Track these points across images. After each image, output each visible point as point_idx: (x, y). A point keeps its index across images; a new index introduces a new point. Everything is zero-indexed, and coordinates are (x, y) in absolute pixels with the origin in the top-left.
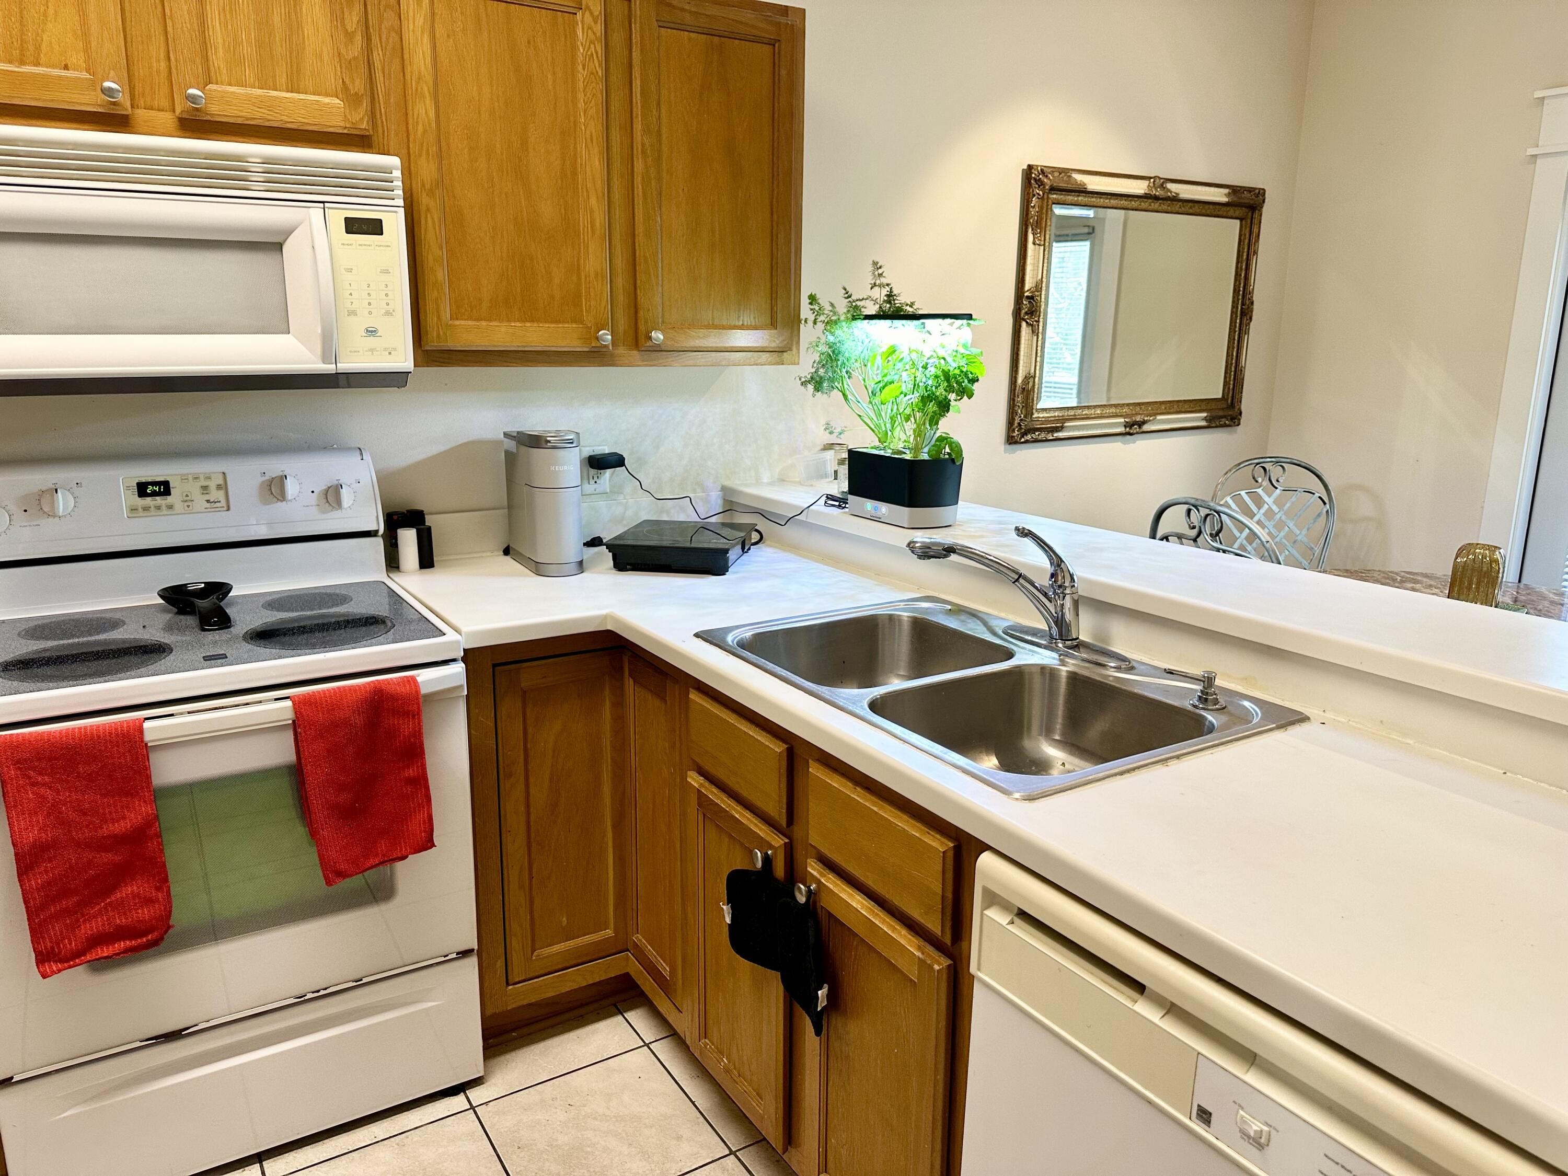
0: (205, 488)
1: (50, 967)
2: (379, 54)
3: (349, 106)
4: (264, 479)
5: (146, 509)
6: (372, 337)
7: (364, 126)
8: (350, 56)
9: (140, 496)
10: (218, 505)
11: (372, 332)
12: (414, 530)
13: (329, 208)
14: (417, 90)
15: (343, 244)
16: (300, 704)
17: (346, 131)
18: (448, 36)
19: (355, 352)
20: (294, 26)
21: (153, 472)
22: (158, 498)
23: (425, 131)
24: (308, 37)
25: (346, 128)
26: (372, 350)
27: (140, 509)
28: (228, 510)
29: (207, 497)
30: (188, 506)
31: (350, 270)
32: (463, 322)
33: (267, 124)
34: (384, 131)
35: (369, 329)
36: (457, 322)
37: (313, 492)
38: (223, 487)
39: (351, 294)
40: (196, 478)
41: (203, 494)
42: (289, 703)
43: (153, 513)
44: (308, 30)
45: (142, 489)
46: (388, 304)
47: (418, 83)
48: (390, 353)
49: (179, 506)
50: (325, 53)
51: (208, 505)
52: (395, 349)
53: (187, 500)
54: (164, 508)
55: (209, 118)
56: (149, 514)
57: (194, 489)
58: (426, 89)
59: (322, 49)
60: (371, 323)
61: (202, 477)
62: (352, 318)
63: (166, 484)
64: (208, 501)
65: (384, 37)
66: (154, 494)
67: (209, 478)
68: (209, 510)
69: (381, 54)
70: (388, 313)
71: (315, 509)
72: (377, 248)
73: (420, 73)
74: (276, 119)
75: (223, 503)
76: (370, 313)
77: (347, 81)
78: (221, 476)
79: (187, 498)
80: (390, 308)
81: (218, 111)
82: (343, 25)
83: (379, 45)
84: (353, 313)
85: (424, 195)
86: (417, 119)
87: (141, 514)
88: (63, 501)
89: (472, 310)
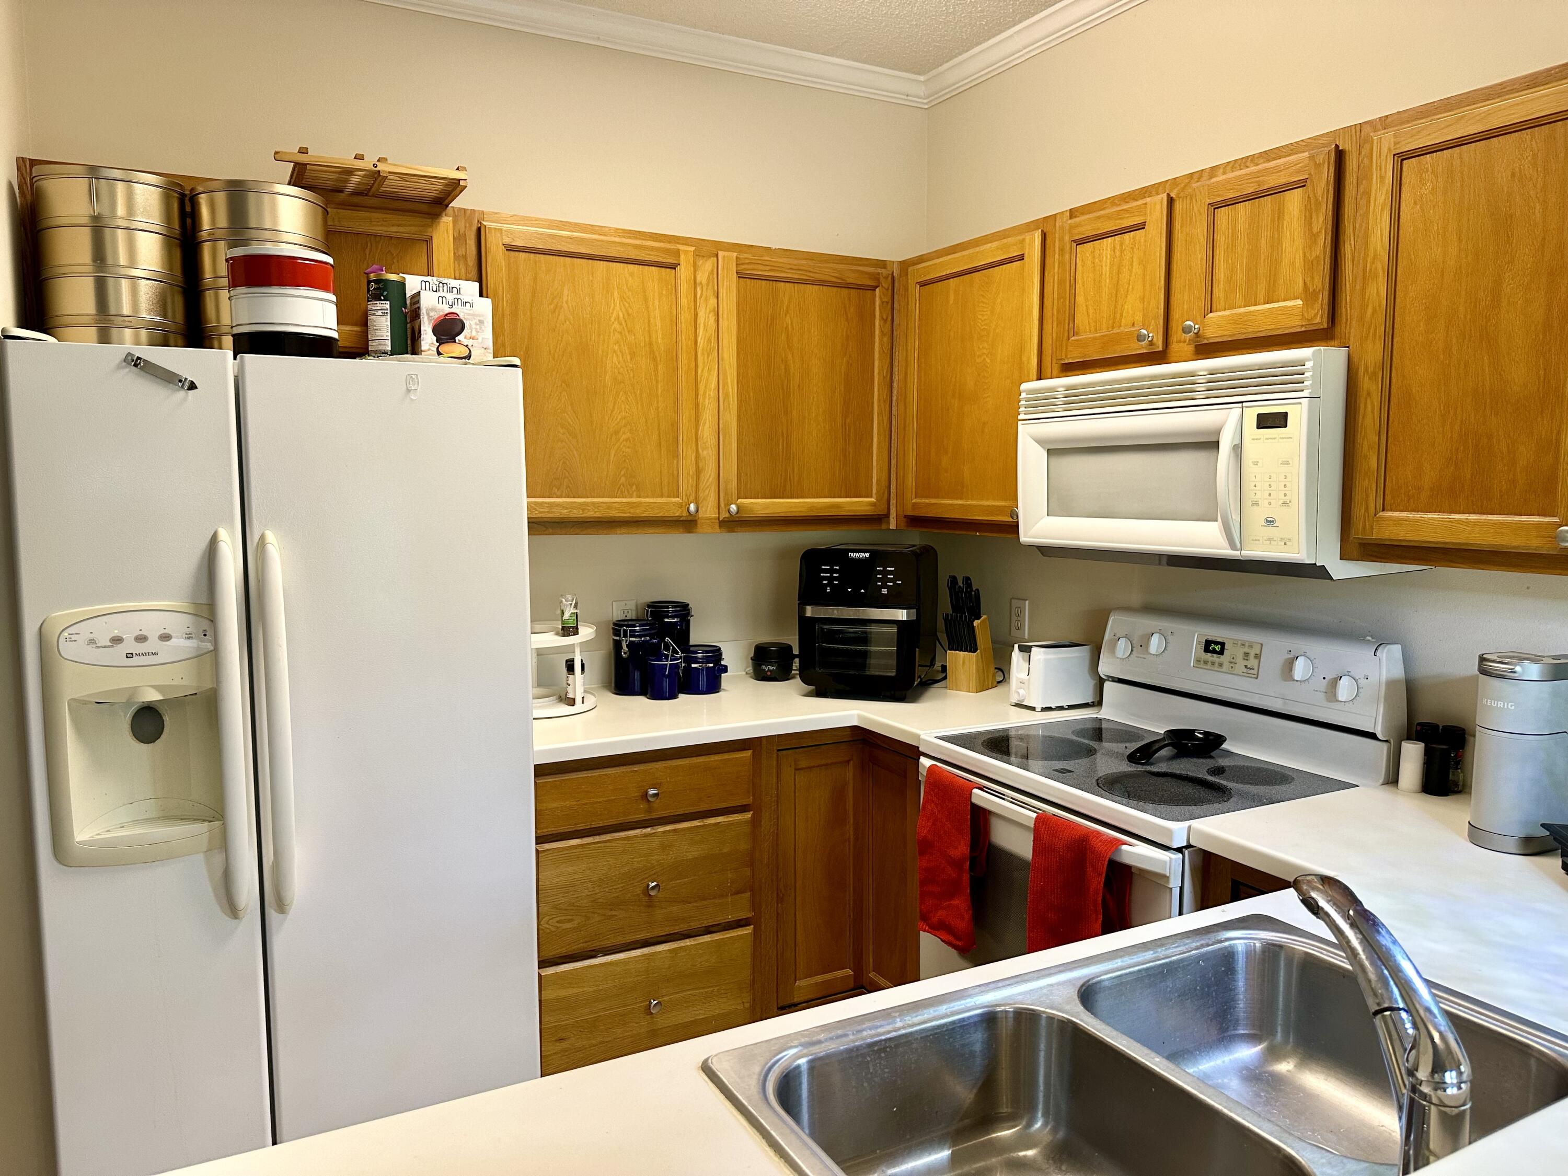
0: (1247, 654)
1: (923, 925)
2: (1350, 244)
3: (1307, 304)
4: (1290, 656)
5: (1206, 662)
6: (1270, 528)
7: (1318, 320)
8: (1314, 255)
9: (1205, 651)
10: (1251, 671)
11: (1270, 522)
12: (1423, 745)
13: (1246, 407)
14: (1371, 269)
15: (1253, 439)
16: (1042, 821)
17: (1303, 329)
18: (1415, 203)
19: (1256, 540)
20: (1276, 244)
21: (1216, 633)
22: (1215, 655)
23: (1374, 311)
24: (1285, 250)
25: (1302, 326)
26: (1270, 539)
27: (1202, 662)
28: (1257, 678)
29: (1246, 663)
30: (1232, 667)
31: (1256, 463)
32: (1396, 514)
33: (1243, 337)
34: (1347, 320)
35: (1268, 519)
36: (1389, 514)
37: (1324, 678)
38: (1258, 657)
39: (1255, 486)
40: (1243, 645)
41: (1244, 659)
42: (1034, 815)
43: (1208, 667)
44: (1286, 243)
45: (1209, 646)
46: (1285, 495)
47: (1373, 263)
48: (1285, 544)
49: (1226, 665)
50: (1297, 260)
51: (1245, 670)
52: (1290, 540)
53: (1233, 663)
54: (1217, 665)
55: (1205, 341)
56: (1206, 667)
57: (1240, 651)
58: (1379, 266)
59: (1295, 258)
60: (1269, 514)
61: (1247, 644)
62: (1255, 507)
63: (1223, 645)
64: (1246, 666)
65: (1357, 226)
66: (1214, 652)
67: (1251, 646)
68: (1245, 674)
69: (1352, 242)
70: (1285, 504)
71: (1322, 695)
72: (1281, 440)
73: (1375, 251)
74: (1250, 331)
75: (1255, 672)
76: (1270, 503)
77: (1308, 281)
78: (1260, 645)
79: (1232, 660)
80: (1287, 499)
81: (1213, 334)
82: (1310, 229)
83: (1352, 235)
84: (1255, 503)
85: (1366, 378)
86: (1368, 299)
87: (1201, 666)
88: (1155, 643)
89: (1409, 501)
